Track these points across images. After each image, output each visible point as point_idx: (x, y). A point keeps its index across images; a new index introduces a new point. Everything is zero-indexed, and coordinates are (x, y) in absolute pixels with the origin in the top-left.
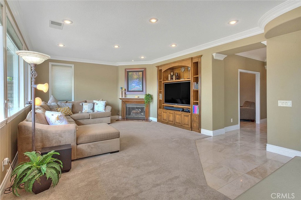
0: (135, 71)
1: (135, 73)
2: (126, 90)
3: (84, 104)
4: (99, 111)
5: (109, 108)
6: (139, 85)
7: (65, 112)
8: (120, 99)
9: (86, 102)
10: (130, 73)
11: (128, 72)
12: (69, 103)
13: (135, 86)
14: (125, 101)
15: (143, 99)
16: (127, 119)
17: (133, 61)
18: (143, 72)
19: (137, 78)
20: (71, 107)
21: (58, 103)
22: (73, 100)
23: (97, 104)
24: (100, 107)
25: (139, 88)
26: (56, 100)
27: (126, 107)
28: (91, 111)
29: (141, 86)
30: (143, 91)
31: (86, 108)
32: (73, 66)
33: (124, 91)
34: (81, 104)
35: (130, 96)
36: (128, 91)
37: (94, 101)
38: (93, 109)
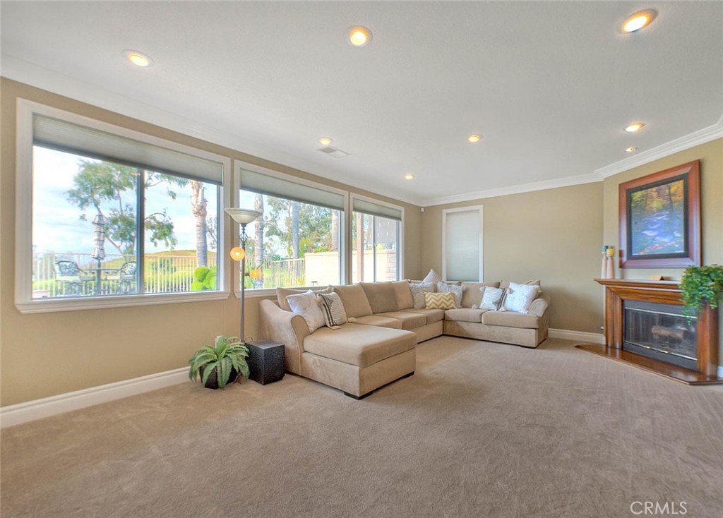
0: (656, 181)
1: (654, 189)
2: (625, 253)
3: (488, 288)
4: (514, 309)
5: (541, 306)
6: (670, 233)
7: (436, 303)
8: (602, 282)
10: (637, 196)
12: (463, 284)
13: (656, 236)
14: (618, 290)
15: (675, 286)
16: (627, 354)
19: (665, 208)
20: (458, 293)
21: (438, 285)
22: (480, 282)
23: (512, 292)
25: (674, 242)
27: (624, 312)
28: (494, 307)
29: (678, 235)
30: (686, 255)
31: (489, 297)
32: (480, 207)
33: (617, 258)
34: (481, 289)
35: (635, 275)
36: (631, 257)
37: (509, 285)
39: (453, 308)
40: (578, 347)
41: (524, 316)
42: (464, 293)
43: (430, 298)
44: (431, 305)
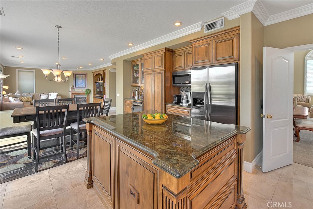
0: (80, 74)
3: (41, 95)
4: (52, 99)
5: (60, 97)
6: (83, 83)
8: (70, 92)
9: (44, 94)
10: (77, 76)
11: (75, 75)
12: (31, 94)
13: (80, 82)
14: (73, 93)
15: (84, 92)
18: (85, 75)
19: (82, 79)
20: (31, 97)
21: (22, 94)
22: (34, 93)
23: (51, 95)
26: (21, 92)
27: (75, 97)
30: (85, 87)
31: (43, 97)
32: (34, 71)
33: (73, 87)
34: (39, 95)
35: (77, 90)
36: (76, 87)
37: (49, 93)
38: (48, 98)
42: (33, 96)
43: (24, 99)
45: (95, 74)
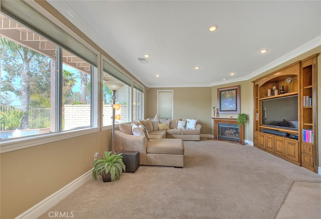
0: (228, 89)
1: (228, 91)
2: (219, 110)
3: (179, 121)
4: (190, 128)
5: (199, 127)
6: (232, 104)
7: (163, 128)
8: (213, 118)
9: (181, 120)
10: (223, 93)
11: (221, 92)
12: (169, 120)
13: (228, 105)
14: (217, 121)
15: (236, 119)
16: (220, 139)
17: (224, 79)
18: (237, 90)
19: (230, 97)
20: (168, 123)
21: (160, 120)
22: (173, 119)
23: (189, 122)
24: (191, 125)
25: (233, 107)
26: (159, 117)
27: (219, 127)
28: (184, 128)
29: (234, 105)
30: (236, 110)
31: (180, 125)
32: (172, 91)
33: (217, 111)
34: (176, 122)
35: (222, 116)
36: (221, 111)
37: (187, 120)
38: (185, 126)
39: (168, 129)
40: (208, 139)
41: (194, 130)
42: (170, 123)
43: (160, 126)
44: (161, 128)
45: (261, 83)
